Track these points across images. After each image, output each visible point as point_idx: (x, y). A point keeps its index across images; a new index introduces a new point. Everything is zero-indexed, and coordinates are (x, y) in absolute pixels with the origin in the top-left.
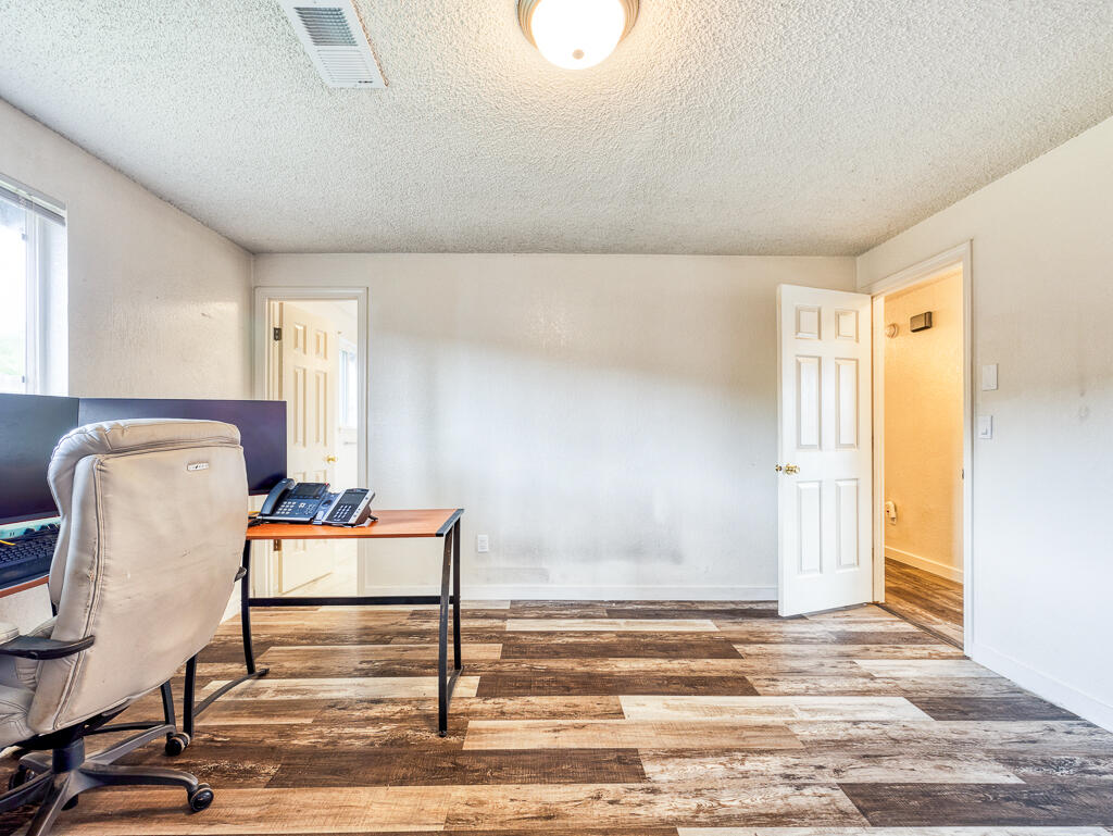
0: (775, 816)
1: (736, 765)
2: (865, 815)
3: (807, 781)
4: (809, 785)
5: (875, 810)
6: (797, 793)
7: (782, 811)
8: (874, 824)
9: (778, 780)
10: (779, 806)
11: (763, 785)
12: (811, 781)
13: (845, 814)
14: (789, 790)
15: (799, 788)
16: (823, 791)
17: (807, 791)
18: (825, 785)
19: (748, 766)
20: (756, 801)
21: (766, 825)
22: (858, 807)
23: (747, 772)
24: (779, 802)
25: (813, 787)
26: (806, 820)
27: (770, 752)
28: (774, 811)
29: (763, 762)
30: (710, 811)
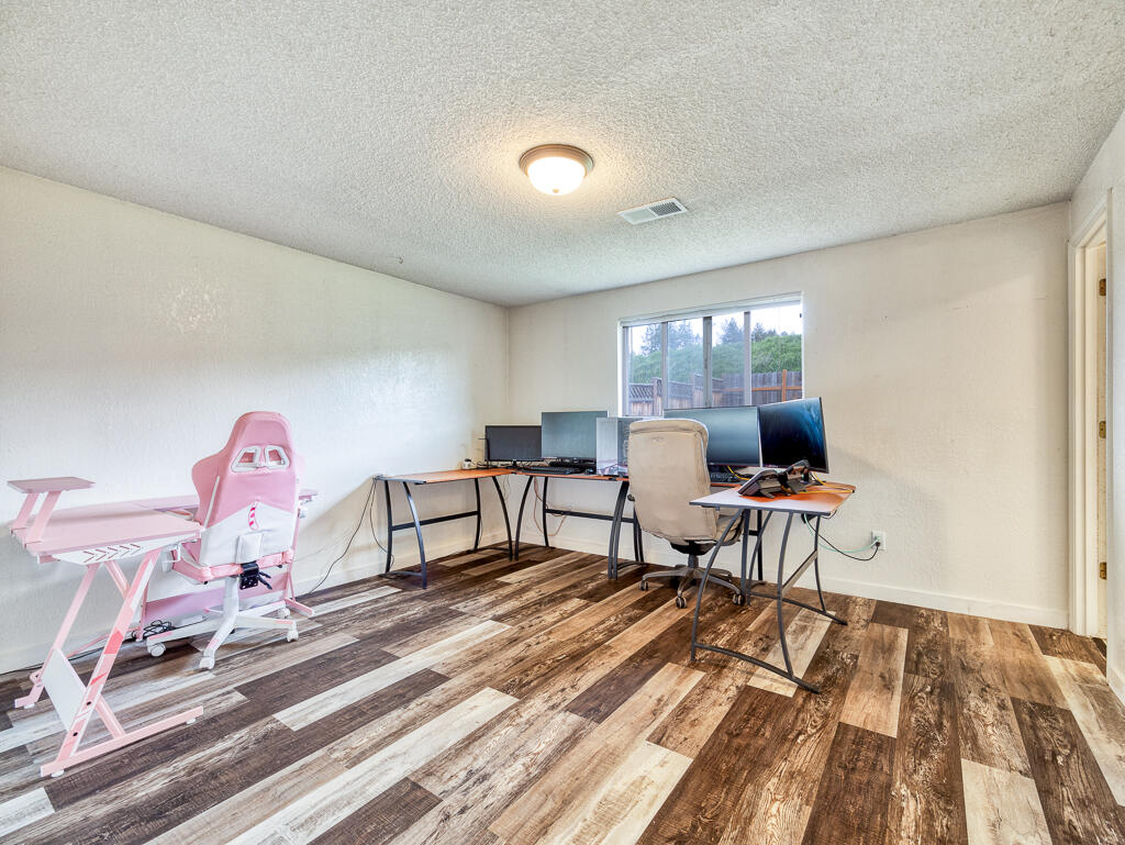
0: (475, 740)
1: (527, 760)
2: (414, 783)
3: (467, 784)
4: (465, 782)
5: (408, 793)
6: (469, 768)
7: (471, 747)
8: (407, 779)
9: (489, 769)
10: (476, 749)
11: (496, 757)
12: (464, 787)
13: (429, 774)
14: (476, 766)
15: (471, 773)
16: (452, 783)
17: (463, 775)
18: (452, 792)
19: (518, 766)
20: (493, 742)
21: (476, 731)
22: (420, 787)
23: (515, 760)
24: (477, 752)
25: (460, 781)
26: (453, 751)
27: (516, 794)
28: (477, 743)
29: (512, 779)
30: (513, 718)
